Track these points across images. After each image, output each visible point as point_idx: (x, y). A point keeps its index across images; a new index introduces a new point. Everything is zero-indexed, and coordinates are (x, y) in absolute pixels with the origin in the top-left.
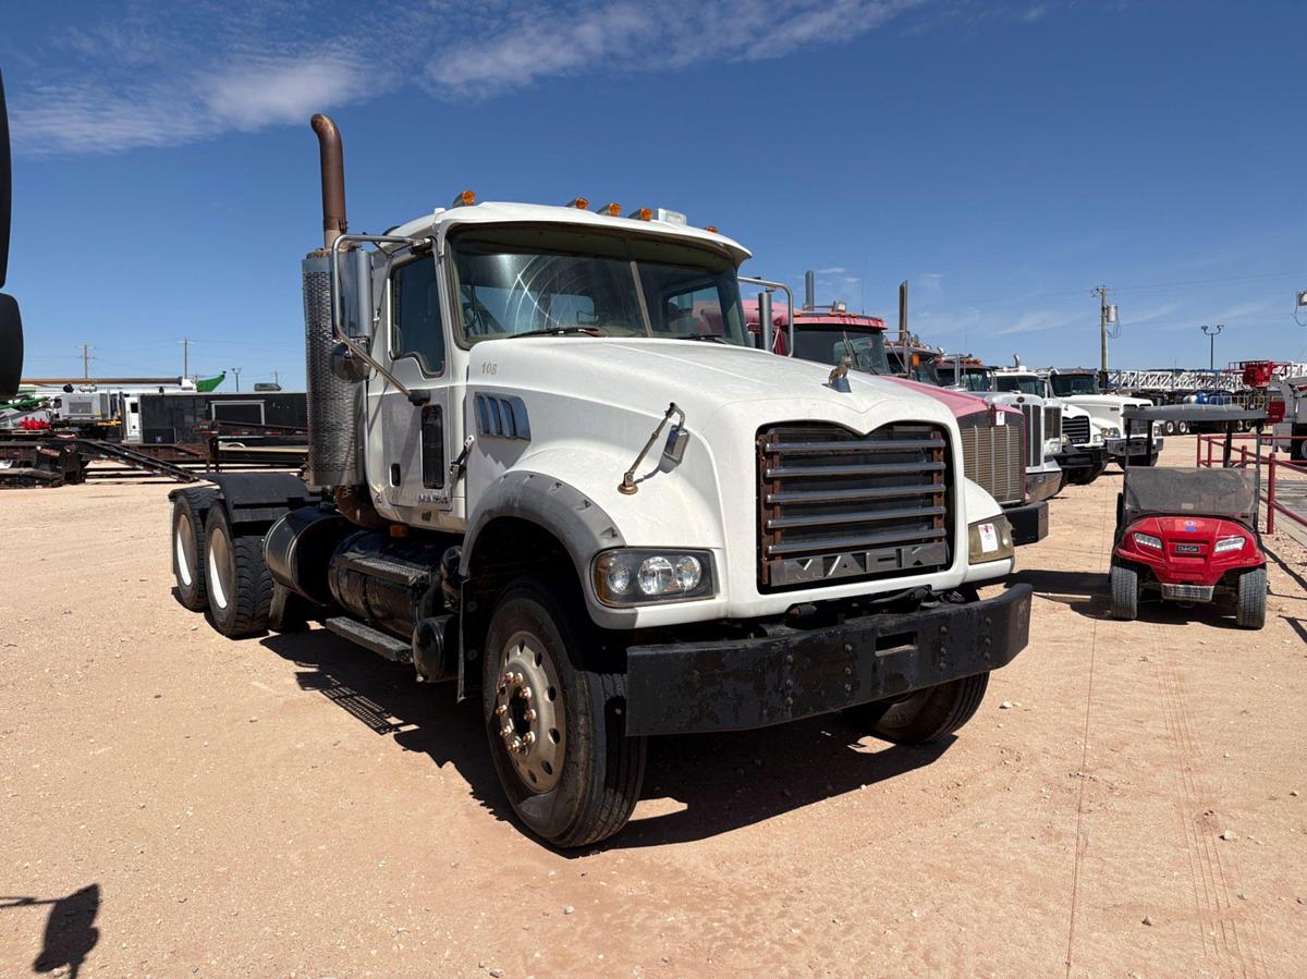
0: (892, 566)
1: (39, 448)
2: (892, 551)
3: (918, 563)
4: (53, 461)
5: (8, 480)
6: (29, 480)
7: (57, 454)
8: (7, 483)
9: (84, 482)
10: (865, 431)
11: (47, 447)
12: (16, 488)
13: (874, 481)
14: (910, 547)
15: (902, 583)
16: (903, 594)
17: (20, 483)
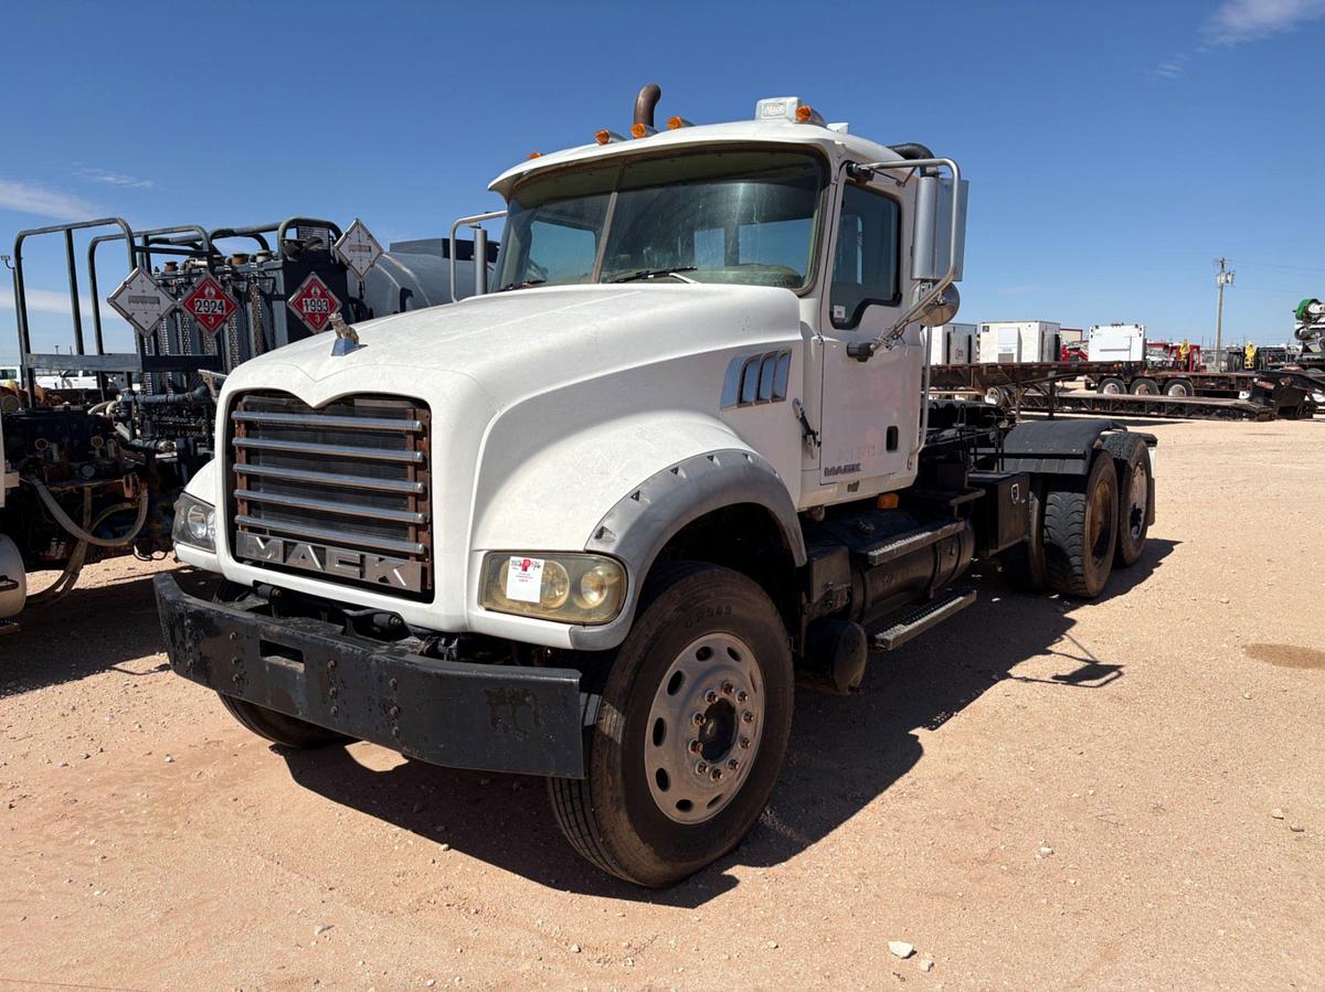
0: (353, 573)
1: (1256, 380)
2: (355, 555)
3: (383, 579)
4: (1268, 394)
5: (1219, 411)
6: (1237, 412)
7: (1272, 387)
8: (1218, 414)
9: (1311, 417)
10: (313, 402)
11: (1262, 379)
12: (1225, 419)
13: (334, 464)
14: (376, 557)
15: (361, 598)
16: (362, 612)
17: (1229, 415)
